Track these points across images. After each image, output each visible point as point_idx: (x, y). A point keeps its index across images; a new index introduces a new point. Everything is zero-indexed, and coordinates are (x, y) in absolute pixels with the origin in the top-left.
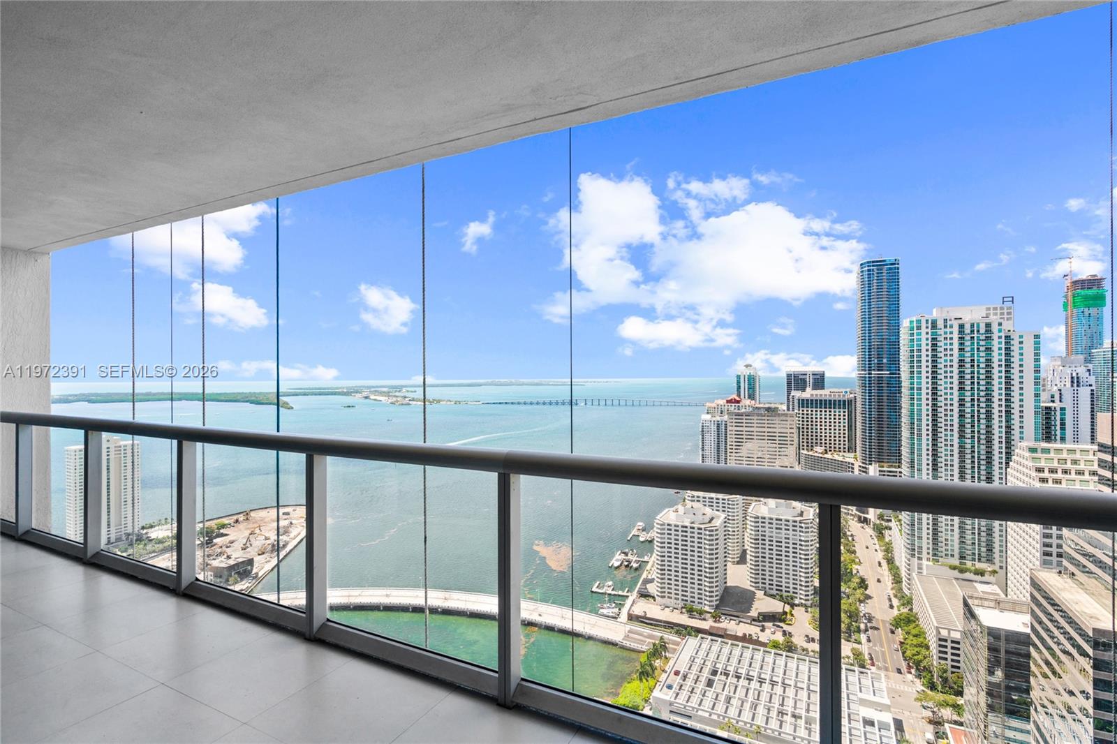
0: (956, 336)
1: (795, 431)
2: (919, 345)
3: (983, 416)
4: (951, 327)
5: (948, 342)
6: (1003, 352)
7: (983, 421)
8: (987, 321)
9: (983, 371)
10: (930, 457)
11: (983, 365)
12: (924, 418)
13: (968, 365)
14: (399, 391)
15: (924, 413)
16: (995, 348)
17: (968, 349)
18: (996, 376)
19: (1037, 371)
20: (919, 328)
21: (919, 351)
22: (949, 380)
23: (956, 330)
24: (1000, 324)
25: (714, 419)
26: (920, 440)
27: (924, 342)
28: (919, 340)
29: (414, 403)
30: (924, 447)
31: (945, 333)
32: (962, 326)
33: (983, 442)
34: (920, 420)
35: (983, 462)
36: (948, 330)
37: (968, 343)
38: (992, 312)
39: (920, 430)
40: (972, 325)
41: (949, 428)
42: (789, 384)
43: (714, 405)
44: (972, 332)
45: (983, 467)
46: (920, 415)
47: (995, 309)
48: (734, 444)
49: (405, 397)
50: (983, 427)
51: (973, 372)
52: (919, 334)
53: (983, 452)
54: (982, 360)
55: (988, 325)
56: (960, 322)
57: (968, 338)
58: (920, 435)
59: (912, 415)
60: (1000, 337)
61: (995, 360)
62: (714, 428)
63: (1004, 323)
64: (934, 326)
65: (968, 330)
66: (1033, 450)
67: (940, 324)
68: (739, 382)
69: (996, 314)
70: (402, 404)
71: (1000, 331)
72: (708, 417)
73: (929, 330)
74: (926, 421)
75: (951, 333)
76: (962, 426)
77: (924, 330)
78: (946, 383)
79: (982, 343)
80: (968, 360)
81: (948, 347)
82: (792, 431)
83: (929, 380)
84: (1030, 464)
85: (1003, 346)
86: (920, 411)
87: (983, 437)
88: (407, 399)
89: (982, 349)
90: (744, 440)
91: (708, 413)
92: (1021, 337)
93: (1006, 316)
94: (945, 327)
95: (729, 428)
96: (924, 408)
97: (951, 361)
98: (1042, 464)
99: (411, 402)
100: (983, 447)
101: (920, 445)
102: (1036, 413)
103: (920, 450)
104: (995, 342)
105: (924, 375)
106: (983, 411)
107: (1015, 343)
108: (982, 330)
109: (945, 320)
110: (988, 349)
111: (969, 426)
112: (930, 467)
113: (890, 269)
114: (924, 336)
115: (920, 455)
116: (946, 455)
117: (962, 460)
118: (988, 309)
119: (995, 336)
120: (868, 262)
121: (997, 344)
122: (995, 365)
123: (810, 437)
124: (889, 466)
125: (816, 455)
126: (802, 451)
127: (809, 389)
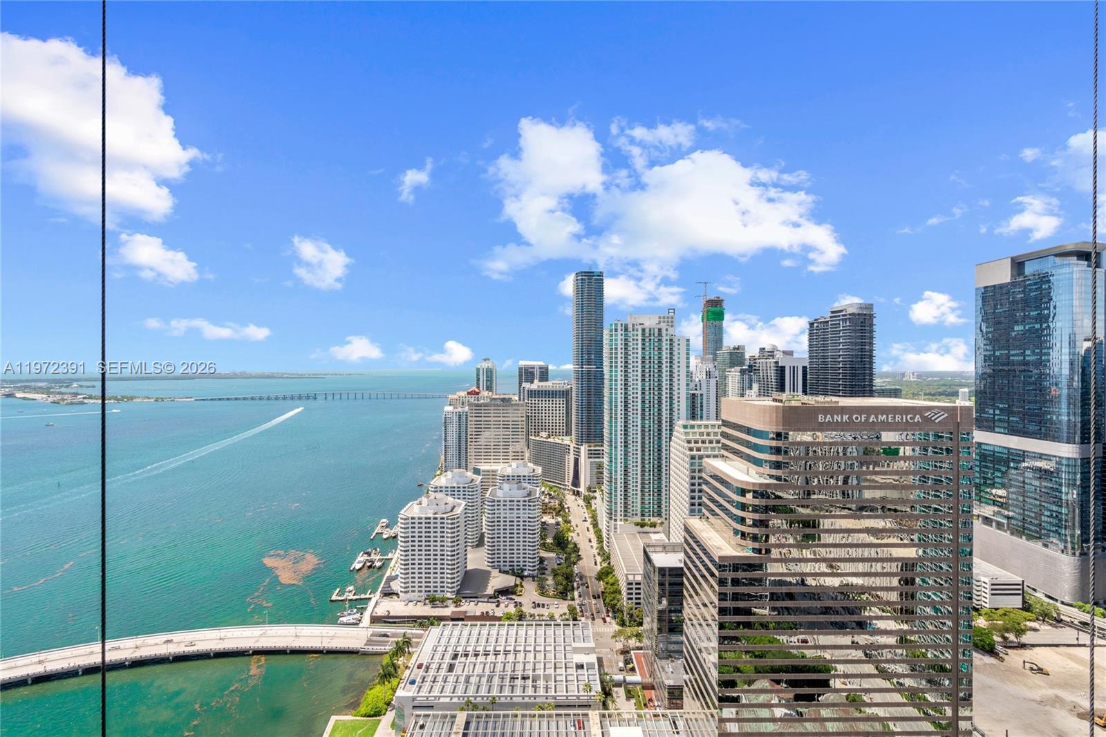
0: (640, 338)
1: (524, 419)
2: (616, 345)
3: (656, 402)
4: (637, 330)
5: (635, 342)
6: (668, 351)
7: (656, 406)
8: (659, 326)
9: (656, 366)
10: (623, 436)
11: (656, 362)
12: (619, 404)
13: (647, 362)
14: (67, 387)
15: (619, 400)
16: (664, 349)
17: (647, 349)
18: (664, 371)
19: (688, 367)
20: (616, 330)
21: (616, 349)
22: (635, 373)
23: (640, 333)
24: (667, 330)
25: (456, 410)
26: (616, 422)
27: (619, 342)
28: (616, 340)
29: (92, 401)
30: (619, 428)
31: (633, 335)
32: (643, 330)
33: (656, 422)
34: (616, 406)
35: (656, 438)
36: (635, 333)
37: (647, 344)
38: (662, 320)
39: (616, 414)
40: (650, 330)
41: (635, 412)
42: (520, 376)
43: (456, 397)
44: (650, 334)
45: (656, 442)
46: (616, 402)
47: (664, 318)
48: (474, 433)
49: (76, 394)
50: (656, 410)
51: (650, 367)
52: (616, 335)
53: (656, 430)
54: (656, 357)
55: (660, 330)
56: (642, 326)
57: (647, 340)
58: (616, 418)
59: (611, 402)
60: (667, 340)
61: (664, 358)
62: (455, 419)
63: (670, 329)
64: (626, 330)
65: (647, 335)
66: (685, 427)
67: (630, 327)
68: (478, 375)
69: (664, 322)
70: (72, 404)
71: (667, 335)
72: (450, 408)
73: (623, 332)
74: (620, 406)
75: (637, 335)
76: (643, 410)
77: (619, 332)
78: (633, 375)
79: (656, 344)
80: (647, 357)
81: (635, 346)
82: (522, 419)
83: (623, 373)
84: (684, 437)
85: (668, 347)
86: (616, 398)
87: (656, 418)
88: (79, 397)
89: (656, 349)
90: (483, 430)
91: (450, 405)
92: (679, 340)
93: (670, 324)
94: (633, 330)
95: (469, 419)
96: (619, 395)
97: (637, 358)
98: (690, 437)
99: (86, 401)
100: (656, 426)
101: (616, 427)
102: (687, 398)
103: (616, 431)
104: (664, 344)
105: (619, 369)
106: (656, 398)
107: (675, 344)
108: (656, 335)
109: (633, 325)
110: (660, 349)
111: (647, 410)
112: (623, 444)
113: (597, 279)
114: (619, 337)
115: (616, 435)
116: (633, 434)
117: (643, 438)
118: (660, 318)
119: (664, 340)
120: (582, 272)
121: (665, 345)
122: (664, 362)
123: (537, 424)
124: (595, 446)
125: (542, 439)
126: (530, 437)
127: (536, 381)
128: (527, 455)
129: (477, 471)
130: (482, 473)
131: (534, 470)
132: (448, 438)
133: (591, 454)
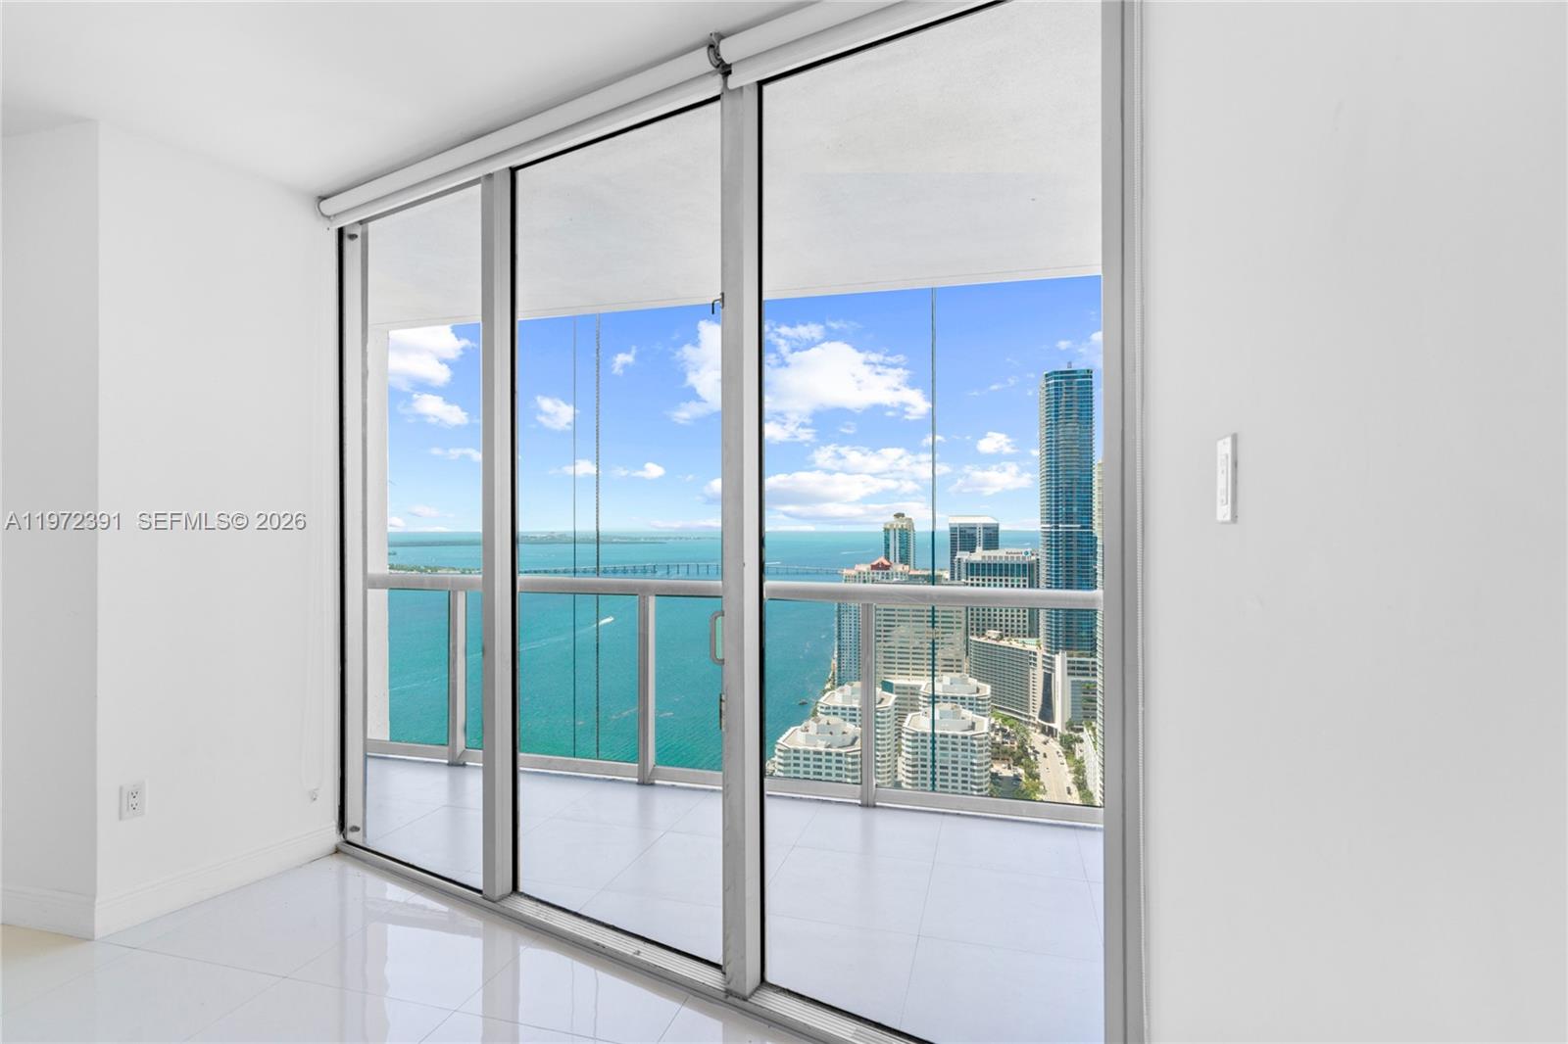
42: (953, 541)
43: (853, 572)
48: (883, 629)
68: (887, 539)
113: (1081, 383)
120: (1055, 373)
123: (981, 617)
124: (1080, 655)
125: (989, 641)
126: (971, 637)
127: (979, 549)
128: (966, 665)
129: (888, 687)
130: (895, 690)
131: (978, 690)
132: (844, 635)
133: (1073, 669)
